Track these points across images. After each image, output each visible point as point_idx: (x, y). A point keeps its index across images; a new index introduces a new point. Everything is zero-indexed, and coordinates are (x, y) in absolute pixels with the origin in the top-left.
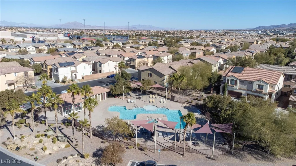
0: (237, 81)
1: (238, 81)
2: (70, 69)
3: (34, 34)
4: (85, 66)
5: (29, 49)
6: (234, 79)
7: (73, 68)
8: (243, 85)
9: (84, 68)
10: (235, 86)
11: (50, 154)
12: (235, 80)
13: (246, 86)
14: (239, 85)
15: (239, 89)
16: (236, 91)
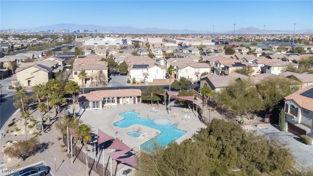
0: (297, 109)
1: (300, 111)
2: (143, 72)
3: (183, 40)
4: (157, 70)
5: (157, 52)
6: (294, 105)
7: (145, 71)
8: (307, 118)
9: (156, 71)
10: (295, 117)
11: (16, 135)
12: (296, 107)
13: (311, 120)
14: (302, 117)
15: (302, 123)
16: (297, 125)
